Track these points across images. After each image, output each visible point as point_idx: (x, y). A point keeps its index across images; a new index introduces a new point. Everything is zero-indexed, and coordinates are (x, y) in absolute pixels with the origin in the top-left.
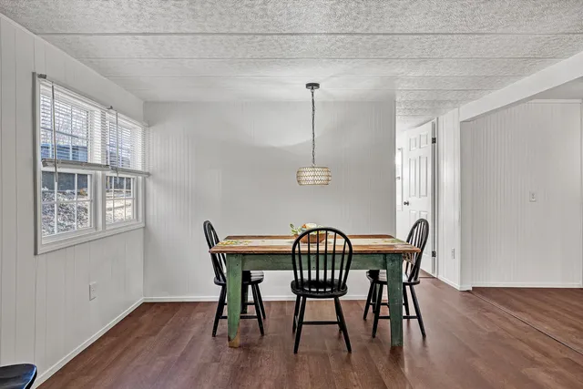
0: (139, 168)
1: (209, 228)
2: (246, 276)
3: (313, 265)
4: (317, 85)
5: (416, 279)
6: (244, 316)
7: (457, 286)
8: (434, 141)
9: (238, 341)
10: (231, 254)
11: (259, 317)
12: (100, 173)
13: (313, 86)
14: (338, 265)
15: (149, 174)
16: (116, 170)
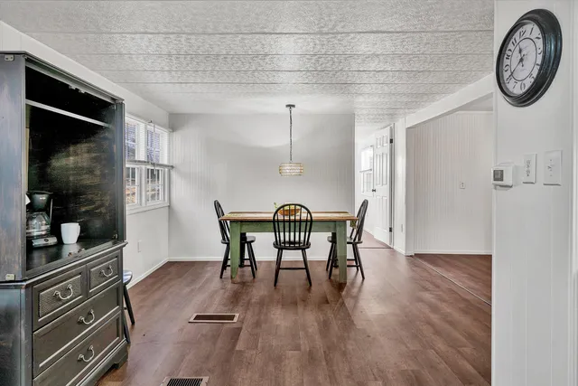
0: (166, 162)
1: (217, 206)
2: (243, 237)
3: (287, 229)
4: (294, 106)
5: (359, 239)
6: (242, 265)
7: (403, 252)
8: (391, 141)
9: (238, 279)
10: (233, 221)
11: (251, 265)
12: (143, 167)
13: (290, 106)
14: (303, 228)
15: (172, 167)
16: (153, 164)
